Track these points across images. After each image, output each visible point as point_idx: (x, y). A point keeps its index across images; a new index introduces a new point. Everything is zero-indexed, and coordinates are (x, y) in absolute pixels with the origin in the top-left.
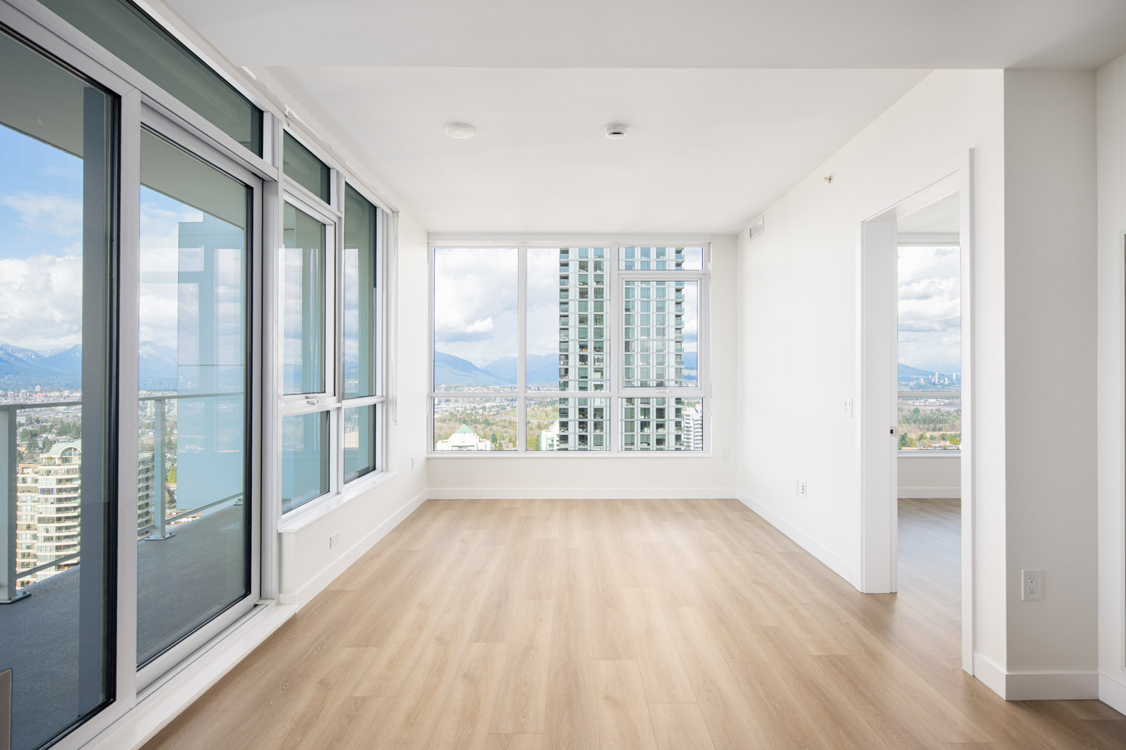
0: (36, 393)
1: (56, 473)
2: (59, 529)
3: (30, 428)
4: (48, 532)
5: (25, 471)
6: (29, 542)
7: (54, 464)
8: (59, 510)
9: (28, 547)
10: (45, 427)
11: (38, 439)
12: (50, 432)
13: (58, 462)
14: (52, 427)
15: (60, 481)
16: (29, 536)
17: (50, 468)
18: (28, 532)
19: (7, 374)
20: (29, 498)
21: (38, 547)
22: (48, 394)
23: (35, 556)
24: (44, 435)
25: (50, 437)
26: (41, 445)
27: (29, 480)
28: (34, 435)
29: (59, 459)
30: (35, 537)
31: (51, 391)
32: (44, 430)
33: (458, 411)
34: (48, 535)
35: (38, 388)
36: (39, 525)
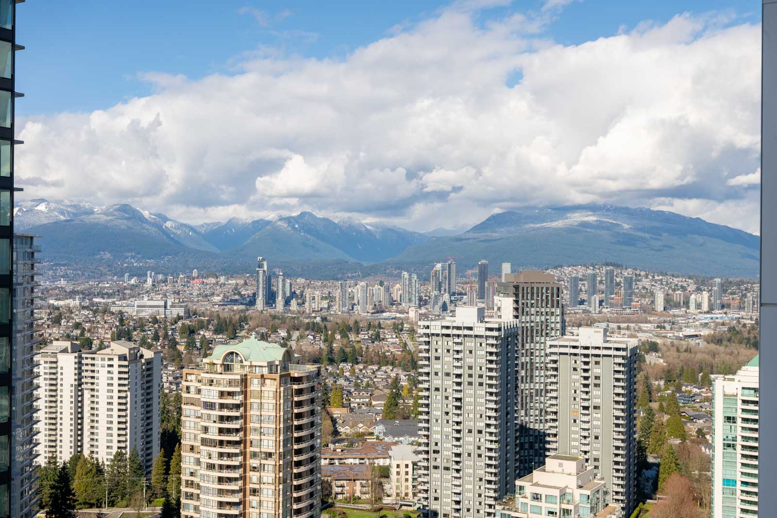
0: (194, 279)
1: (219, 384)
2: (221, 455)
3: (187, 322)
4: (210, 458)
5: (189, 378)
6: (193, 467)
7: (216, 373)
8: (221, 431)
9: (192, 474)
10: (202, 322)
11: (196, 337)
12: (207, 329)
13: (219, 369)
14: (209, 322)
15: (222, 394)
16: (192, 460)
17: (213, 376)
18: (191, 454)
19: (166, 254)
20: (192, 413)
21: (201, 475)
22: (205, 281)
23: (198, 487)
24: (202, 333)
25: (208, 335)
26: (198, 345)
27: (192, 389)
28: (192, 331)
29: (221, 365)
30: (198, 462)
31: (207, 277)
32: (202, 326)
33: (744, 325)
34: (211, 461)
35: (195, 273)
36: (202, 447)
